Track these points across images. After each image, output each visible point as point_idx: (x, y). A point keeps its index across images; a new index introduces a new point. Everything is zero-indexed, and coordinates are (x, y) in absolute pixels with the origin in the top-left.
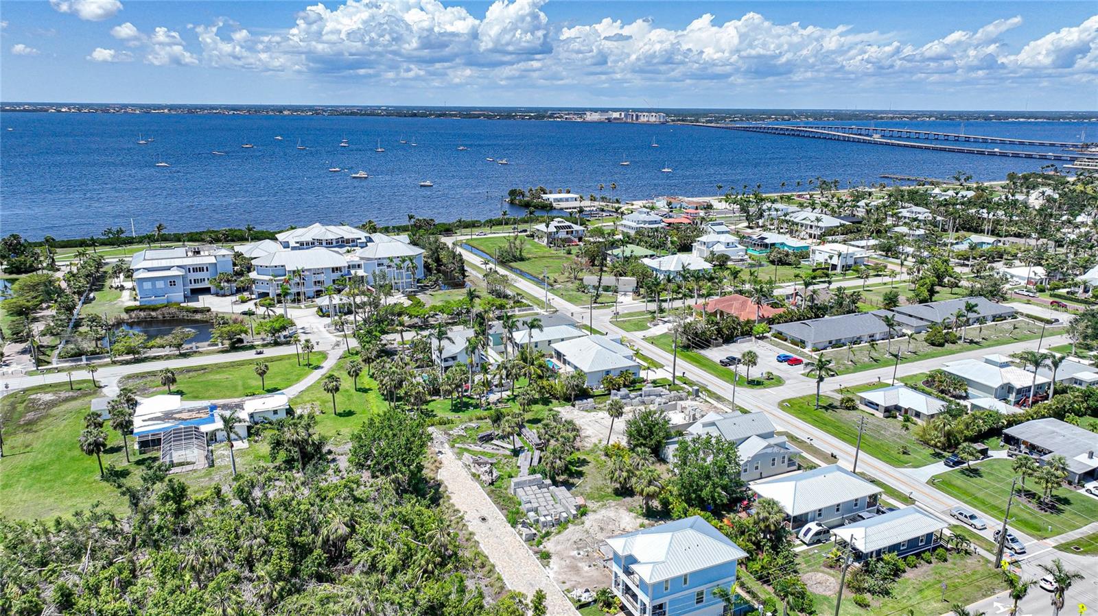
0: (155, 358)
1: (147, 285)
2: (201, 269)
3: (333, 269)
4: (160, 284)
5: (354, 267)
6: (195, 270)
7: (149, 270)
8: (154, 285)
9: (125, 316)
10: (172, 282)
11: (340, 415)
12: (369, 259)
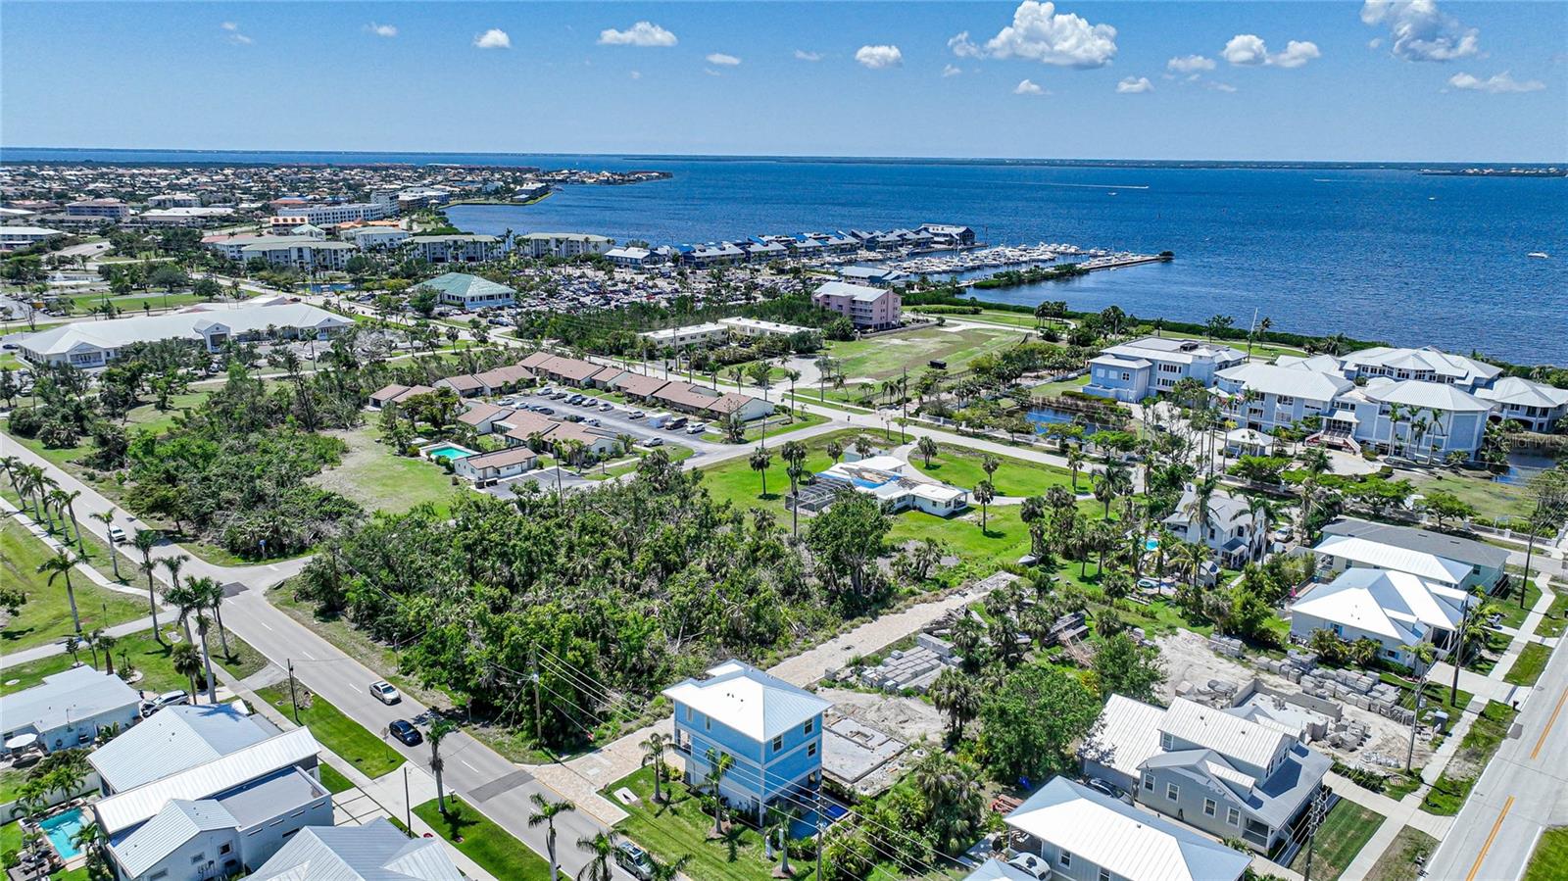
0: (990, 438)
1: (1101, 373)
2: (1173, 369)
3: (1281, 397)
4: (1113, 375)
5: (1345, 406)
6: (1166, 368)
7: (1117, 357)
8: (1107, 375)
9: (1053, 399)
10: (1126, 375)
11: (986, 534)
12: (1373, 401)
